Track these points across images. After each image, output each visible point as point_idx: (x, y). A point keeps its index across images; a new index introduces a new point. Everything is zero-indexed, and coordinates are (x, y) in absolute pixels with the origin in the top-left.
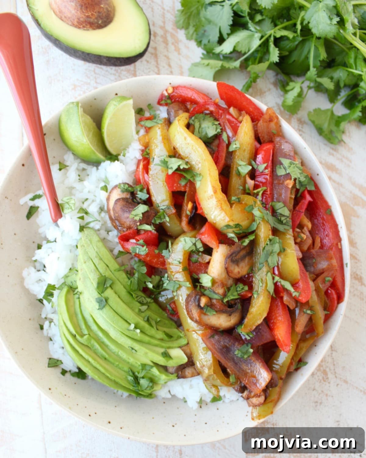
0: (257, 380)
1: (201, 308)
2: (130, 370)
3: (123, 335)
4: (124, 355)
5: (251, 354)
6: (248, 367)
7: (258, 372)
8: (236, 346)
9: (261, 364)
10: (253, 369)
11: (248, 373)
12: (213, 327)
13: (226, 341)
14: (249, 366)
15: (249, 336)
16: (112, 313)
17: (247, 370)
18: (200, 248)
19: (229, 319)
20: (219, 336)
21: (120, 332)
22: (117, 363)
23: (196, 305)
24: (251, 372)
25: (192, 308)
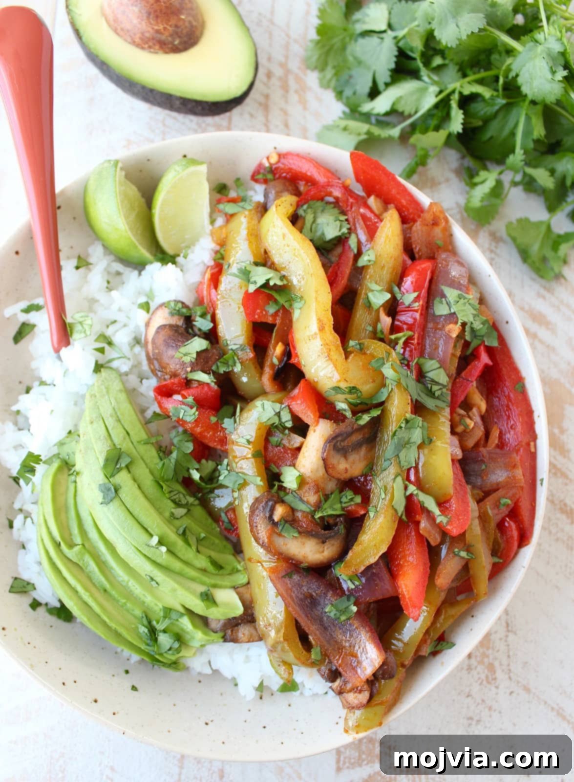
0: (359, 663)
1: (275, 524)
2: (144, 615)
3: (138, 553)
4: (137, 589)
5: (353, 615)
6: (346, 637)
7: (361, 649)
8: (328, 598)
9: (368, 635)
10: (354, 642)
11: (345, 647)
12: (292, 559)
13: (312, 587)
14: (348, 636)
15: (353, 584)
16: (122, 514)
17: (344, 642)
18: (287, 421)
19: (321, 550)
20: (300, 577)
21: (133, 548)
22: (124, 601)
23: (266, 517)
24: (350, 646)
25: (258, 521)
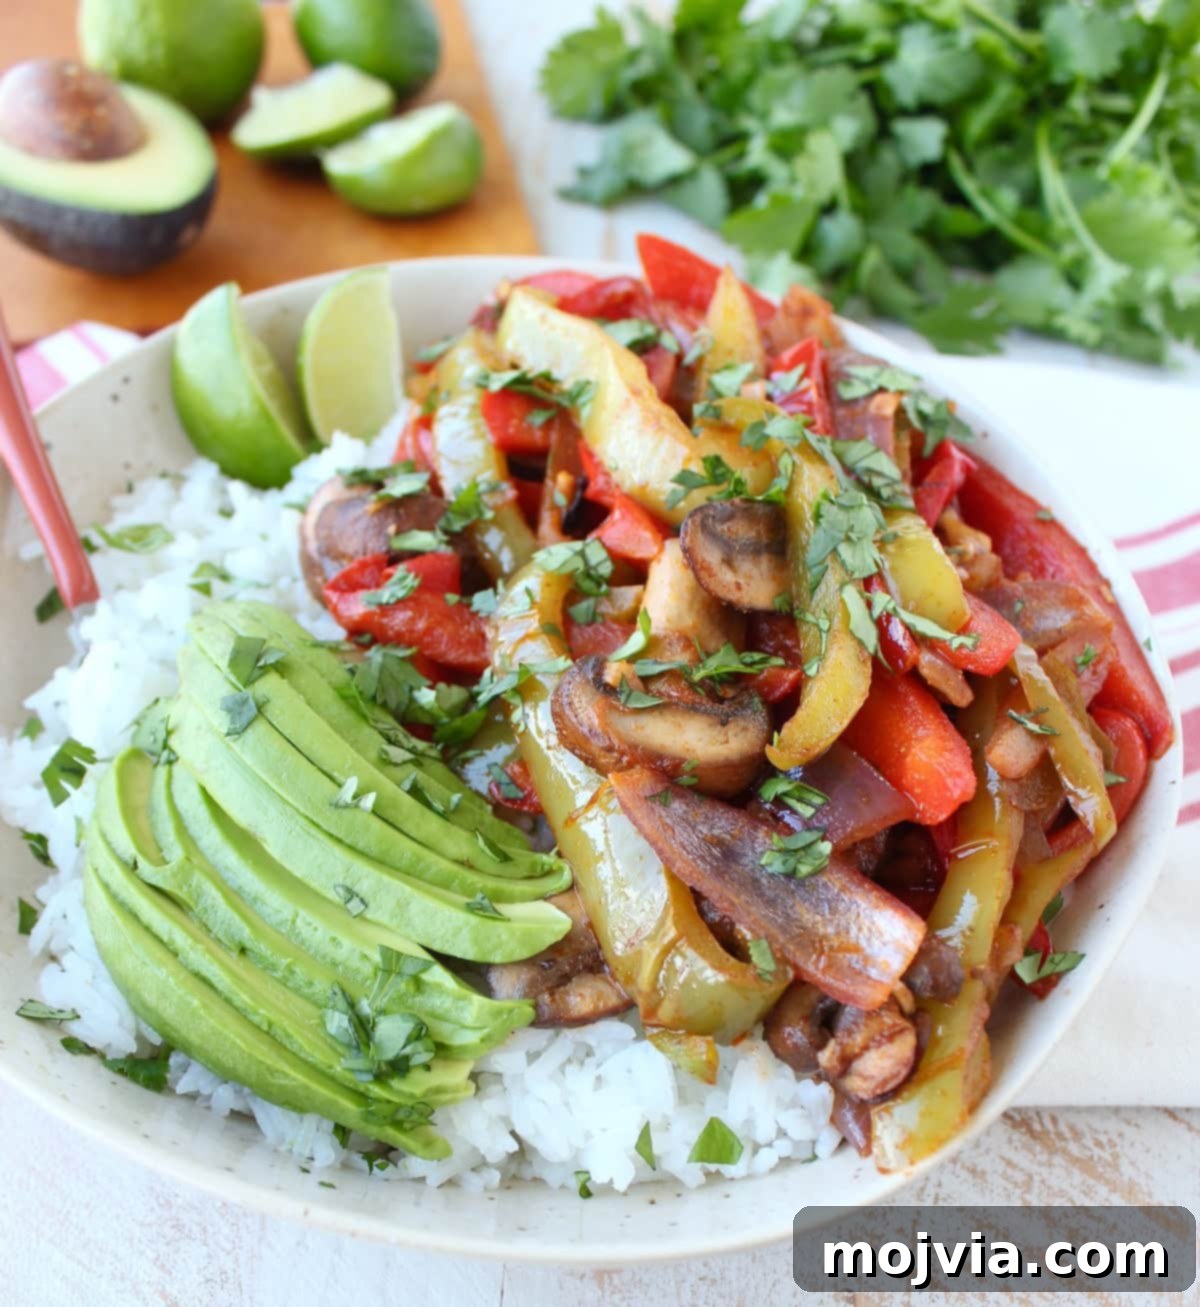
0: (866, 959)
1: (609, 691)
2: (337, 990)
3: (314, 831)
4: (315, 930)
5: (827, 862)
6: (823, 915)
7: (865, 930)
8: (760, 840)
9: (874, 895)
10: (843, 922)
11: (825, 937)
12: (660, 757)
13: (723, 823)
14: (827, 912)
15: (809, 804)
16: (277, 745)
17: (820, 926)
18: (599, 564)
19: (722, 738)
20: (687, 805)
21: (302, 820)
22: (287, 961)
23: (588, 681)
24: (838, 934)
25: (573, 692)
